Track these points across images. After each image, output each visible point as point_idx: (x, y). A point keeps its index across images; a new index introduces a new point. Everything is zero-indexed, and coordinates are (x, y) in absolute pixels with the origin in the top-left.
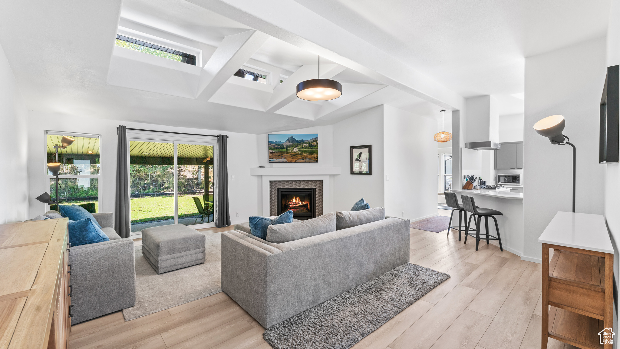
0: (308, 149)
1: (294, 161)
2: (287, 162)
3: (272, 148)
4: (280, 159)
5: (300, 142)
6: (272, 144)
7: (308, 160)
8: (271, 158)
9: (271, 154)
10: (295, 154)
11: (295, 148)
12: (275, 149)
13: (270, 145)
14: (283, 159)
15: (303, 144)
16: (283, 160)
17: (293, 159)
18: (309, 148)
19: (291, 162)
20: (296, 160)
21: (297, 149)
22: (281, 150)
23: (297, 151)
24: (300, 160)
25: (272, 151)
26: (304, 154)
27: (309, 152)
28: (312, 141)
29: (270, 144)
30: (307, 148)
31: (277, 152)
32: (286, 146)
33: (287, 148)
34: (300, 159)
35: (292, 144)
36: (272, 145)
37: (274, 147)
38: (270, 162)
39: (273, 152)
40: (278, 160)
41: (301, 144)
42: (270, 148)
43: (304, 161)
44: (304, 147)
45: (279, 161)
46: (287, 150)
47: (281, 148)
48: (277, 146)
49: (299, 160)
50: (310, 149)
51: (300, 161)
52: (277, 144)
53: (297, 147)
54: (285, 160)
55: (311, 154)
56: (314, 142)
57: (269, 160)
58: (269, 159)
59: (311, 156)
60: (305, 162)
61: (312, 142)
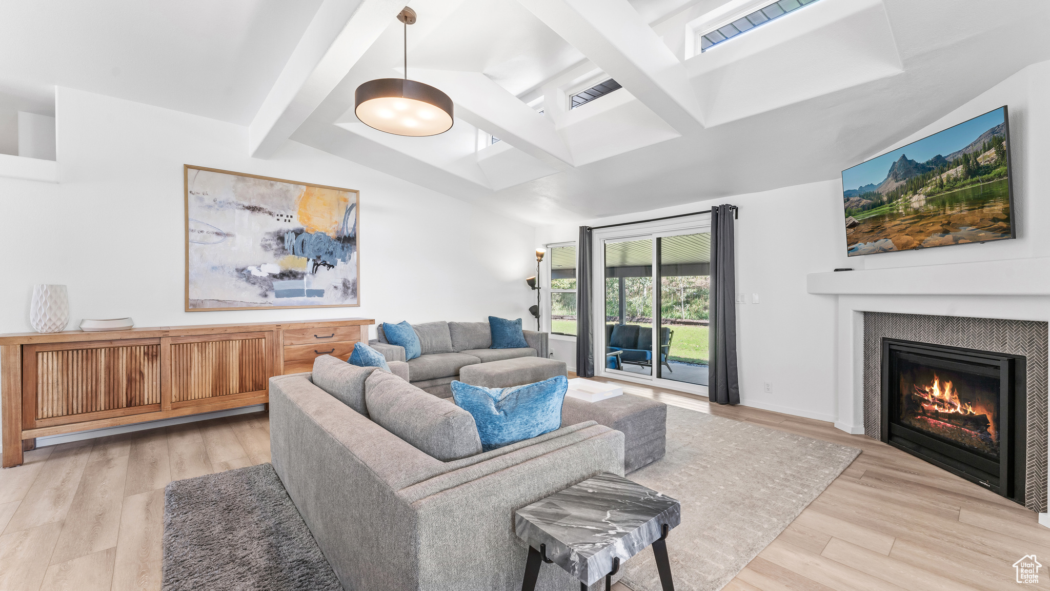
0: (964, 186)
1: (916, 243)
2: (895, 248)
3: (854, 209)
4: (875, 241)
5: (930, 169)
6: (852, 199)
7: (964, 231)
8: (852, 240)
9: (852, 230)
10: (917, 217)
11: (915, 193)
12: (858, 211)
13: (848, 203)
14: (882, 240)
15: (943, 172)
16: (882, 243)
17: (911, 235)
18: (969, 180)
19: (905, 247)
20: (922, 237)
21: (922, 197)
22: (874, 213)
23: (923, 203)
24: (936, 239)
25: (853, 219)
26: (949, 212)
27: (968, 200)
28: (980, 146)
29: (848, 200)
30: (959, 184)
31: (865, 221)
32: (887, 195)
33: (890, 200)
34: (935, 232)
35: (903, 182)
36: (852, 202)
37: (857, 206)
38: (851, 253)
39: (856, 221)
40: (869, 246)
41: (934, 176)
42: (847, 211)
43: (949, 237)
44: (948, 181)
45: (872, 248)
46: (891, 210)
47: (874, 206)
48: (864, 202)
49: (932, 239)
50: (972, 183)
51: (937, 242)
52: (864, 195)
53: (923, 190)
54: (889, 243)
55: (974, 204)
56: (989, 149)
57: (850, 247)
58: (848, 245)
59: (977, 215)
60: (956, 242)
61: (977, 155)
